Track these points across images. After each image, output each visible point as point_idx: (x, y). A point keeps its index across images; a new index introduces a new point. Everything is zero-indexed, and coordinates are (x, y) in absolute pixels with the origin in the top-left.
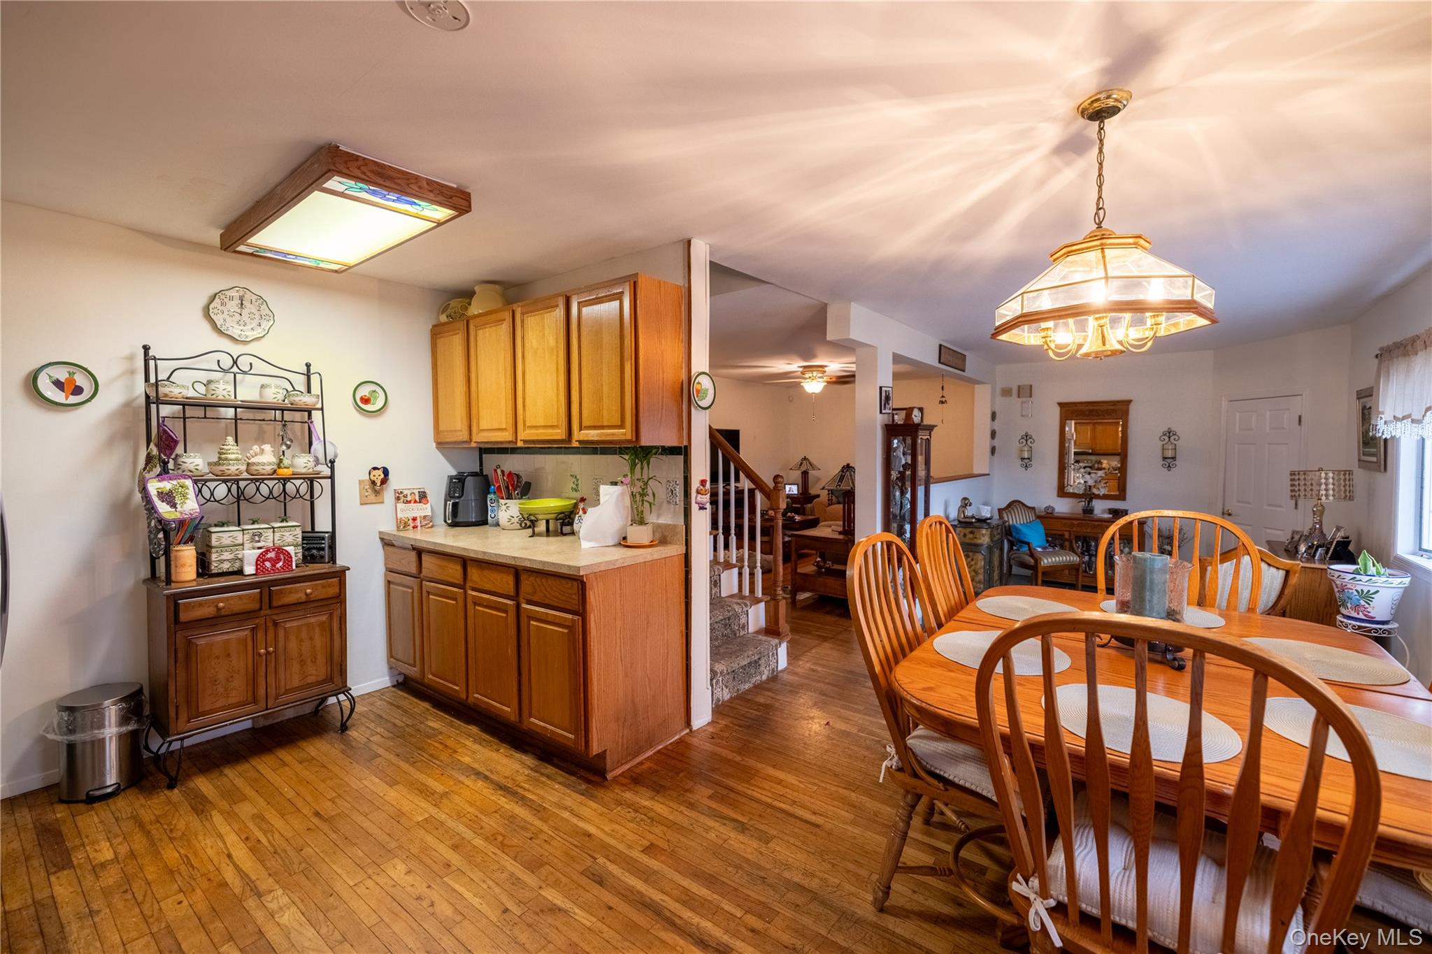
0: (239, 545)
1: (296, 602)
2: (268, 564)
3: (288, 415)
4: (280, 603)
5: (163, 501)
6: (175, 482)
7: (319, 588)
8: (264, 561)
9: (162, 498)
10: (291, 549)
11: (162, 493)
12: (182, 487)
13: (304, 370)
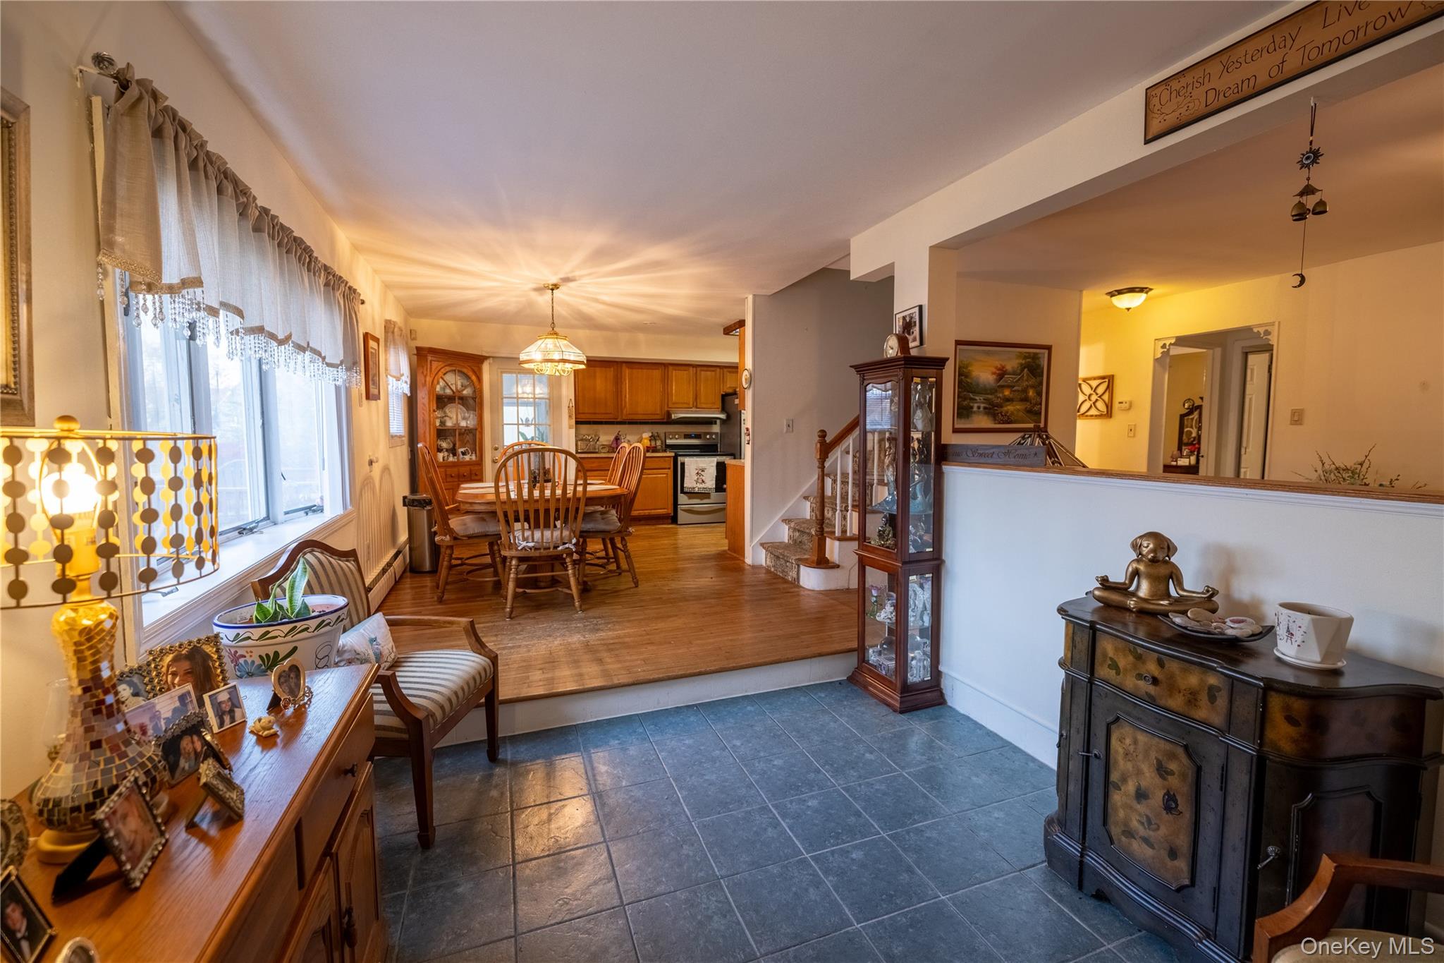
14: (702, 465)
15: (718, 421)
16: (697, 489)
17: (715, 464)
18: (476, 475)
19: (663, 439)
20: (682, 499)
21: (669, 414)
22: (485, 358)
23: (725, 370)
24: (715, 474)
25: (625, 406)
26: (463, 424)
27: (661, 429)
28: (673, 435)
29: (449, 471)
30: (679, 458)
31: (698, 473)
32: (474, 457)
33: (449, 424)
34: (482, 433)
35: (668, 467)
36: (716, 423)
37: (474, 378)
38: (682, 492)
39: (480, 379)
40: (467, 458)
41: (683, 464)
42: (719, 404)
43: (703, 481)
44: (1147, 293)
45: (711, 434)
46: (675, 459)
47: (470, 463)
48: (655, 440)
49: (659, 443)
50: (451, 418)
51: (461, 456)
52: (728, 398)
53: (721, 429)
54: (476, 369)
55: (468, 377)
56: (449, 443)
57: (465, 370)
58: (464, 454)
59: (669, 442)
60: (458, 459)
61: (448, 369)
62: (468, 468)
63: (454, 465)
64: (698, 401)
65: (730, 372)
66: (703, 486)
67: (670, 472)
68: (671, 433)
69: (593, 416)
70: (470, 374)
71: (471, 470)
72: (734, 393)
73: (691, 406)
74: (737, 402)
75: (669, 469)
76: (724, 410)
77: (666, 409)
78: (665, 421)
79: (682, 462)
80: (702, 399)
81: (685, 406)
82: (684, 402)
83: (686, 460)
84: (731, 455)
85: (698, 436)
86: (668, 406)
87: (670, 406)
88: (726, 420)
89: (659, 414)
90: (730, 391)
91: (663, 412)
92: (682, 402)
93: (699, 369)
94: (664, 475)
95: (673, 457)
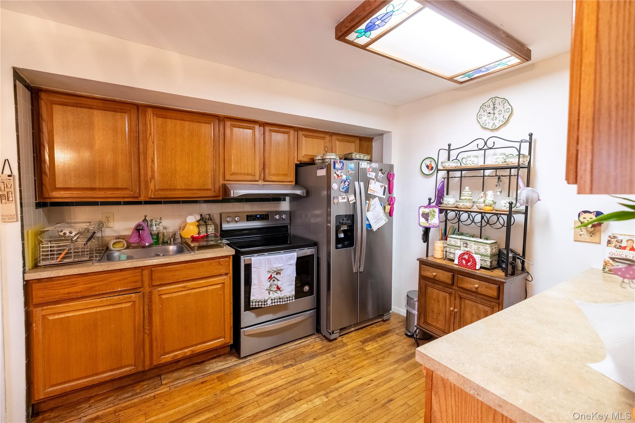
0: (458, 247)
1: (470, 289)
2: (464, 262)
3: (500, 173)
4: (462, 286)
5: (423, 217)
6: (431, 209)
7: (484, 287)
8: (462, 259)
9: (423, 216)
10: (477, 258)
11: (424, 213)
12: (434, 212)
13: (528, 138)
14: (277, 265)
15: (287, 198)
16: (269, 302)
17: (294, 261)
19: (218, 222)
20: (247, 318)
21: (225, 190)
23: (301, 133)
24: (295, 275)
25: (153, 177)
27: (214, 210)
28: (233, 216)
30: (243, 258)
31: (270, 277)
35: (223, 271)
36: (285, 200)
38: (248, 307)
41: (248, 267)
42: (292, 177)
43: (278, 288)
45: (280, 213)
46: (236, 260)
48: (206, 225)
49: (211, 229)
52: (302, 169)
59: (226, 226)
64: (267, 171)
65: (306, 136)
66: (279, 294)
67: (228, 280)
68: (229, 215)
72: (312, 162)
73: (257, 178)
74: (322, 173)
75: (226, 274)
76: (298, 183)
77: (222, 182)
78: (221, 198)
79: (247, 262)
80: (272, 169)
81: (250, 178)
82: (248, 174)
83: (253, 258)
84: (315, 244)
85: (264, 217)
86: (224, 180)
87: (227, 178)
88: (304, 197)
89: (210, 190)
90: (306, 160)
91: (217, 187)
92: (244, 174)
93: (267, 128)
94: (219, 286)
95: (233, 255)
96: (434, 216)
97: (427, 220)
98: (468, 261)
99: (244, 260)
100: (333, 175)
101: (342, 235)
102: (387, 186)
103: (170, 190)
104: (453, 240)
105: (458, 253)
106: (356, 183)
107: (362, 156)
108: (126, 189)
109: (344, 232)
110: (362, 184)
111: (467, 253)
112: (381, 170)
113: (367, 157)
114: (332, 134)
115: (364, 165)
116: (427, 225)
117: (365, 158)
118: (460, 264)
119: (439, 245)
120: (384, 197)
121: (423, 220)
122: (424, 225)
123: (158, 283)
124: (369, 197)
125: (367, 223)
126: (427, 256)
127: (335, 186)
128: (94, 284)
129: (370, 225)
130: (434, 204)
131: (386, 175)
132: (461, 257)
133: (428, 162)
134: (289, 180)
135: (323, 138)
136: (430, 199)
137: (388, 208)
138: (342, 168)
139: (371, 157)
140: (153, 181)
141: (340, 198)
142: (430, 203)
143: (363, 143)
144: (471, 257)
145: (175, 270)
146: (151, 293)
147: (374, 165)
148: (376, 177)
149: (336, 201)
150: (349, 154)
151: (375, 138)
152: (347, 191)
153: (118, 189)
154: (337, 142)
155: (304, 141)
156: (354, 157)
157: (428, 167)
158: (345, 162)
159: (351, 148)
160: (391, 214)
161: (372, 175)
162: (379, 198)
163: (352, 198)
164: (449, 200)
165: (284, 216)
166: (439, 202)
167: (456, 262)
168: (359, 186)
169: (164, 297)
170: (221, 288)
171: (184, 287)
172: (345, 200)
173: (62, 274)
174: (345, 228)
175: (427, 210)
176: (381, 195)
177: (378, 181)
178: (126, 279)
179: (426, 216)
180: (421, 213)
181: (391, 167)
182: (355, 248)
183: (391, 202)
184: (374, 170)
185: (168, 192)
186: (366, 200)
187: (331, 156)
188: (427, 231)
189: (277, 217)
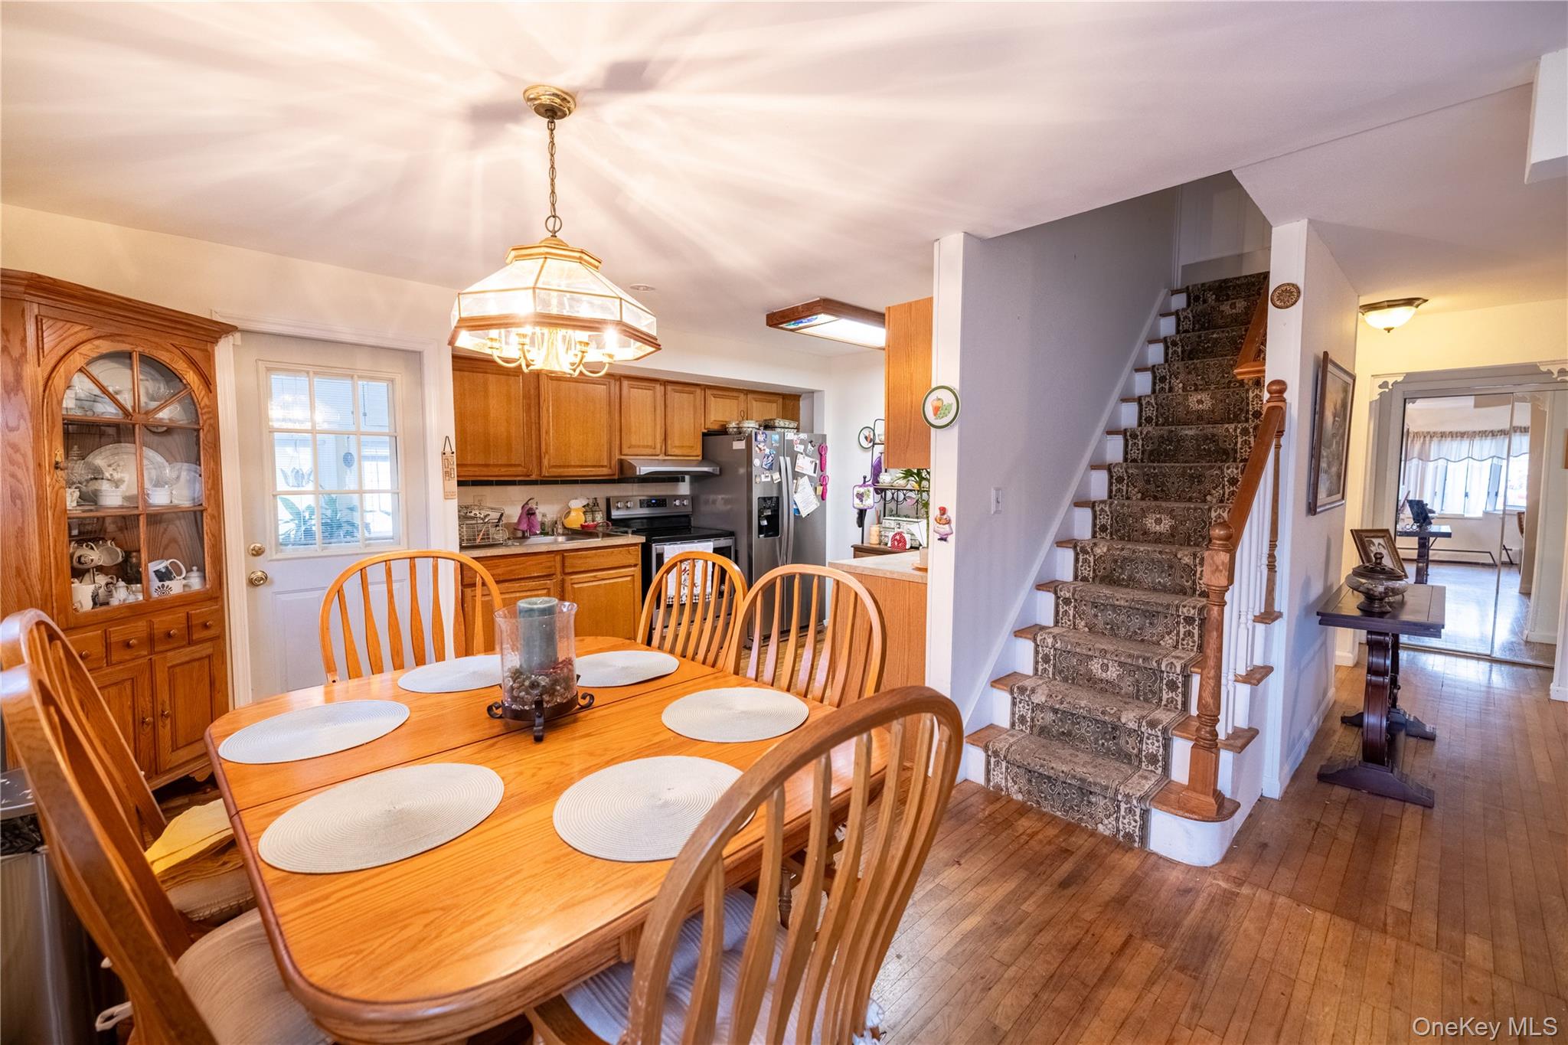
5: (858, 498)
6: (866, 488)
9: (858, 496)
11: (859, 493)
12: (869, 491)
15: (687, 478)
18: (206, 627)
21: (622, 466)
22: (227, 329)
25: (546, 453)
26: (160, 498)
27: (602, 492)
28: (627, 501)
29: (117, 633)
30: (654, 547)
32: (195, 582)
33: (112, 498)
34: (218, 518)
35: (632, 562)
36: (683, 480)
37: (191, 377)
39: (208, 383)
40: (176, 587)
41: (660, 557)
42: (698, 449)
44: (1417, 306)
45: (682, 497)
46: (646, 549)
47: (187, 600)
48: (593, 511)
49: (600, 518)
50: (117, 483)
51: (156, 583)
52: (712, 440)
53: (692, 489)
54: (197, 355)
55: (168, 374)
56: (110, 552)
57: (164, 357)
58: (163, 576)
59: (615, 514)
60: (146, 592)
61: (106, 346)
62: (181, 614)
63: (134, 612)
64: (669, 442)
65: (715, 396)
67: (637, 571)
68: (619, 499)
69: (485, 471)
70: (180, 366)
71: (188, 617)
72: (723, 431)
73: (658, 452)
74: (739, 445)
75: (635, 565)
76: (706, 458)
77: (618, 457)
78: (616, 477)
79: (659, 551)
80: (675, 440)
81: (649, 451)
82: (647, 446)
83: (665, 547)
84: (730, 534)
85: (661, 502)
86: (621, 454)
87: (624, 452)
88: (717, 475)
89: (605, 466)
90: (715, 427)
91: (613, 463)
92: (644, 447)
93: (669, 388)
94: (629, 578)
95: (642, 544)
96: (868, 496)
97: (862, 501)
98: (899, 541)
99: (656, 548)
100: (755, 449)
101: (765, 523)
102: (818, 462)
103: (564, 467)
104: (889, 522)
105: (891, 534)
106: (781, 458)
107: (787, 423)
108: (519, 465)
109: (767, 518)
110: (788, 459)
111: (900, 534)
112: (811, 442)
113: (793, 424)
114: (748, 392)
115: (790, 435)
116: (861, 506)
117: (791, 426)
118: (893, 544)
119: (875, 529)
120: (815, 475)
121: (857, 501)
122: (858, 507)
123: (570, 571)
124: (796, 475)
125: (795, 507)
126: (863, 542)
127: (756, 462)
128: (513, 568)
129: (798, 509)
130: (870, 483)
131: (817, 447)
132: (894, 539)
133: (866, 432)
134: (694, 454)
135: (737, 398)
136: (865, 478)
137: (820, 489)
138: (765, 441)
139: (798, 425)
140: (547, 457)
141: (763, 476)
142: (865, 482)
143: (788, 402)
144: (902, 537)
145: (586, 557)
146: (563, 581)
147: (803, 436)
148: (805, 450)
149: (758, 480)
150: (771, 420)
151: (803, 396)
152: (770, 469)
153: (511, 465)
154: (754, 403)
155: (713, 402)
156: (777, 424)
157: (866, 438)
158: (767, 432)
159: (771, 410)
160: (823, 497)
161: (800, 448)
162: (809, 477)
163: (776, 476)
164: (885, 479)
165: (685, 502)
166: (876, 481)
167: (889, 545)
168: (785, 461)
169: (576, 586)
170: (630, 581)
171: (595, 577)
172: (769, 479)
173: (489, 555)
174: (768, 513)
175: (862, 490)
176: (812, 474)
177: (807, 455)
178: (541, 563)
179: (860, 496)
180: (855, 493)
181: (824, 437)
182: (780, 539)
183: (823, 481)
184: (802, 442)
185: (562, 470)
186: (793, 479)
187: (750, 425)
188: (862, 514)
189: (677, 503)
